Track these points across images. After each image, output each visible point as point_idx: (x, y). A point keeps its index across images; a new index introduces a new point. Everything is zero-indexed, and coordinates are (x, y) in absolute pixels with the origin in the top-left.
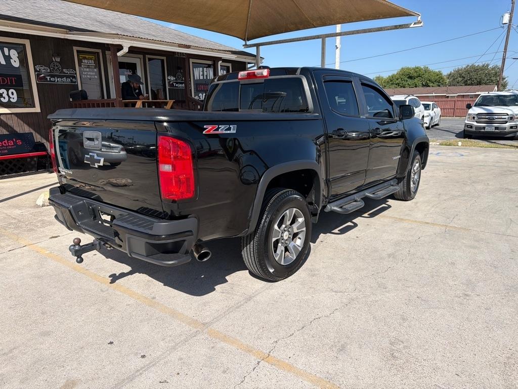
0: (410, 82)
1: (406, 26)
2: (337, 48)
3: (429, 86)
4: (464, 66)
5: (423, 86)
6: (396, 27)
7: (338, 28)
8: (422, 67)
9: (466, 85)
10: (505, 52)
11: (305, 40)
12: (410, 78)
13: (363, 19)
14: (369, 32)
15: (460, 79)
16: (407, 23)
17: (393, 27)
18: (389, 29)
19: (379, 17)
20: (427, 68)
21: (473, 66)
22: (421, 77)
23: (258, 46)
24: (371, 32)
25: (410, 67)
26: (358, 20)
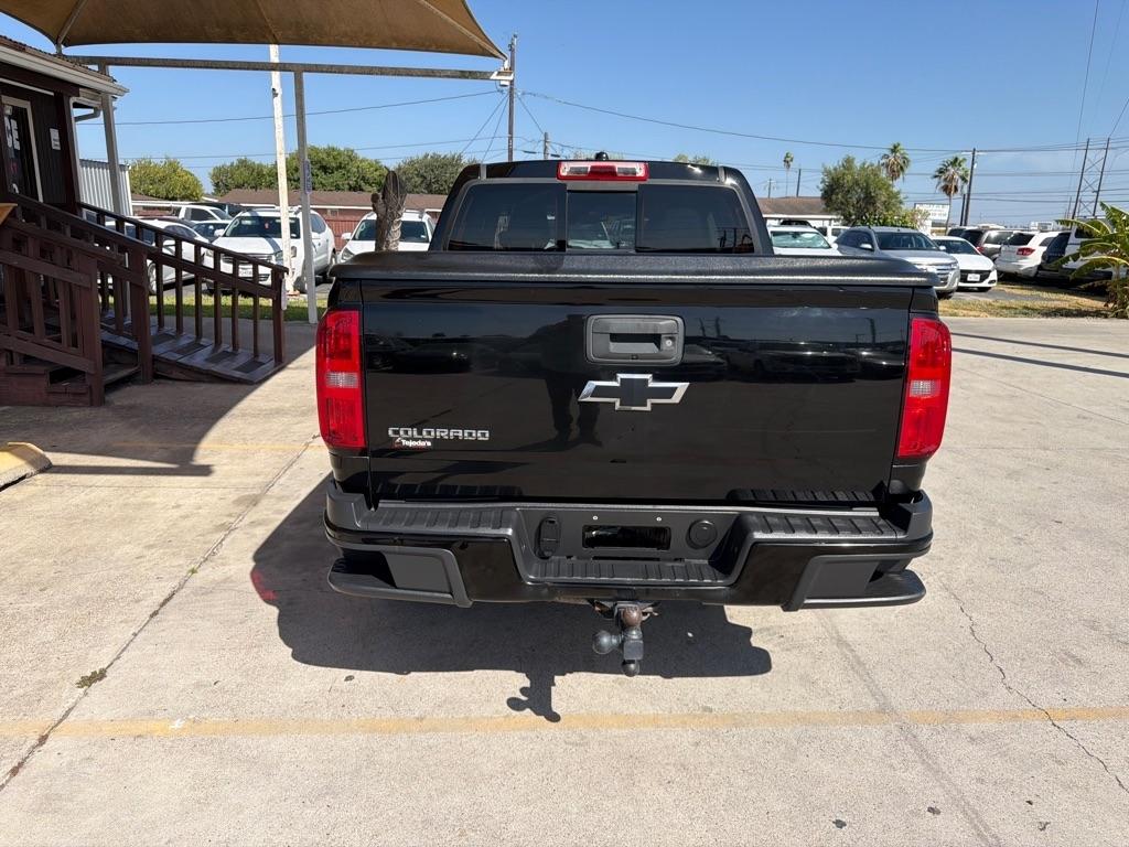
0: (322, 177)
1: (484, 76)
2: (276, 95)
3: (362, 190)
4: (421, 157)
5: (352, 189)
6: (464, 75)
7: (274, 53)
8: (342, 149)
9: (431, 192)
10: (511, 138)
11: (248, 69)
12: (324, 169)
13: (394, 45)
14: (408, 75)
15: (419, 180)
16: (484, 70)
17: (459, 74)
18: (448, 77)
19: (430, 46)
20: (352, 151)
21: (435, 158)
22: (345, 168)
23: (104, 63)
24: (412, 75)
25: (317, 146)
26: (384, 45)
